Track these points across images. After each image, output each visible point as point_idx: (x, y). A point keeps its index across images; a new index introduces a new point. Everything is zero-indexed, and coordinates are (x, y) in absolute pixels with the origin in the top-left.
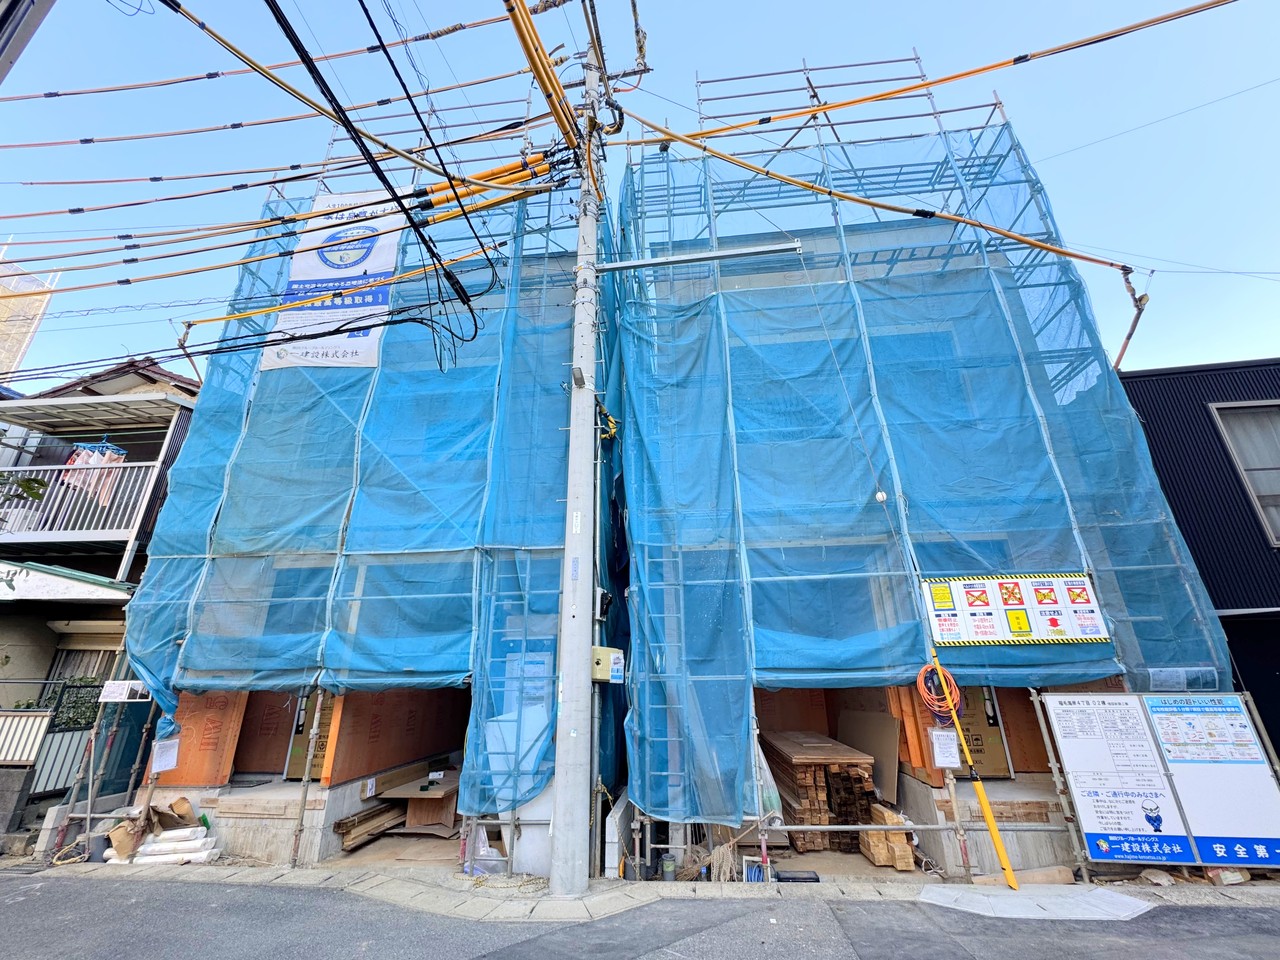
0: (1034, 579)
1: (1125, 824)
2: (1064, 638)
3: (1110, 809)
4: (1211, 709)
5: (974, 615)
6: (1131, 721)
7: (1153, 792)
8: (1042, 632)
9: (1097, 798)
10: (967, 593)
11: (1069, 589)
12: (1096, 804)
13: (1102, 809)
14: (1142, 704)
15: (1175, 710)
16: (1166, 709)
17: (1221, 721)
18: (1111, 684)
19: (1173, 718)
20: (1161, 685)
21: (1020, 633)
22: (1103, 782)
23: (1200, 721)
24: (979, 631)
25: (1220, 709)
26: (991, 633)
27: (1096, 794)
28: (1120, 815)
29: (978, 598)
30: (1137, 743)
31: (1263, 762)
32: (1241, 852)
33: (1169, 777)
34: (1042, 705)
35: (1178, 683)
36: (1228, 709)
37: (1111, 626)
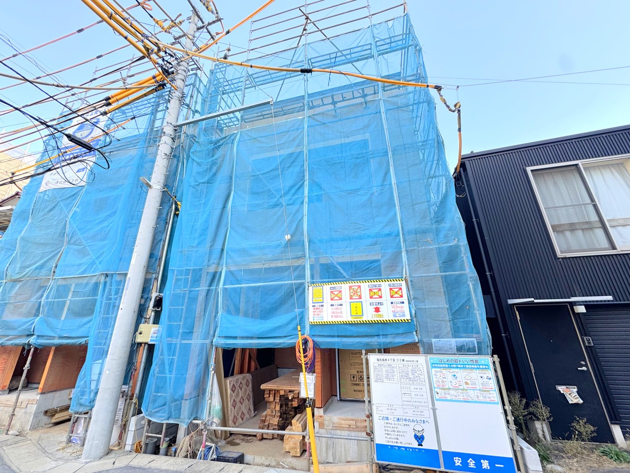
0: (370, 283)
1: (401, 439)
2: (381, 319)
3: (394, 429)
4: (470, 366)
5: (332, 305)
6: (418, 372)
7: (422, 419)
8: (369, 315)
9: (388, 421)
10: (331, 292)
11: (391, 289)
12: (386, 425)
13: (388, 429)
14: (427, 362)
15: (447, 366)
16: (441, 365)
17: (475, 374)
18: (411, 348)
19: (444, 371)
20: (440, 350)
21: (356, 316)
22: (393, 411)
23: (461, 374)
24: (333, 315)
25: (476, 367)
26: (340, 317)
27: (387, 418)
28: (398, 434)
29: (336, 295)
30: (418, 387)
31: (497, 403)
32: (472, 464)
33: (434, 410)
34: (367, 360)
35: (451, 349)
36: (481, 367)
37: (413, 312)
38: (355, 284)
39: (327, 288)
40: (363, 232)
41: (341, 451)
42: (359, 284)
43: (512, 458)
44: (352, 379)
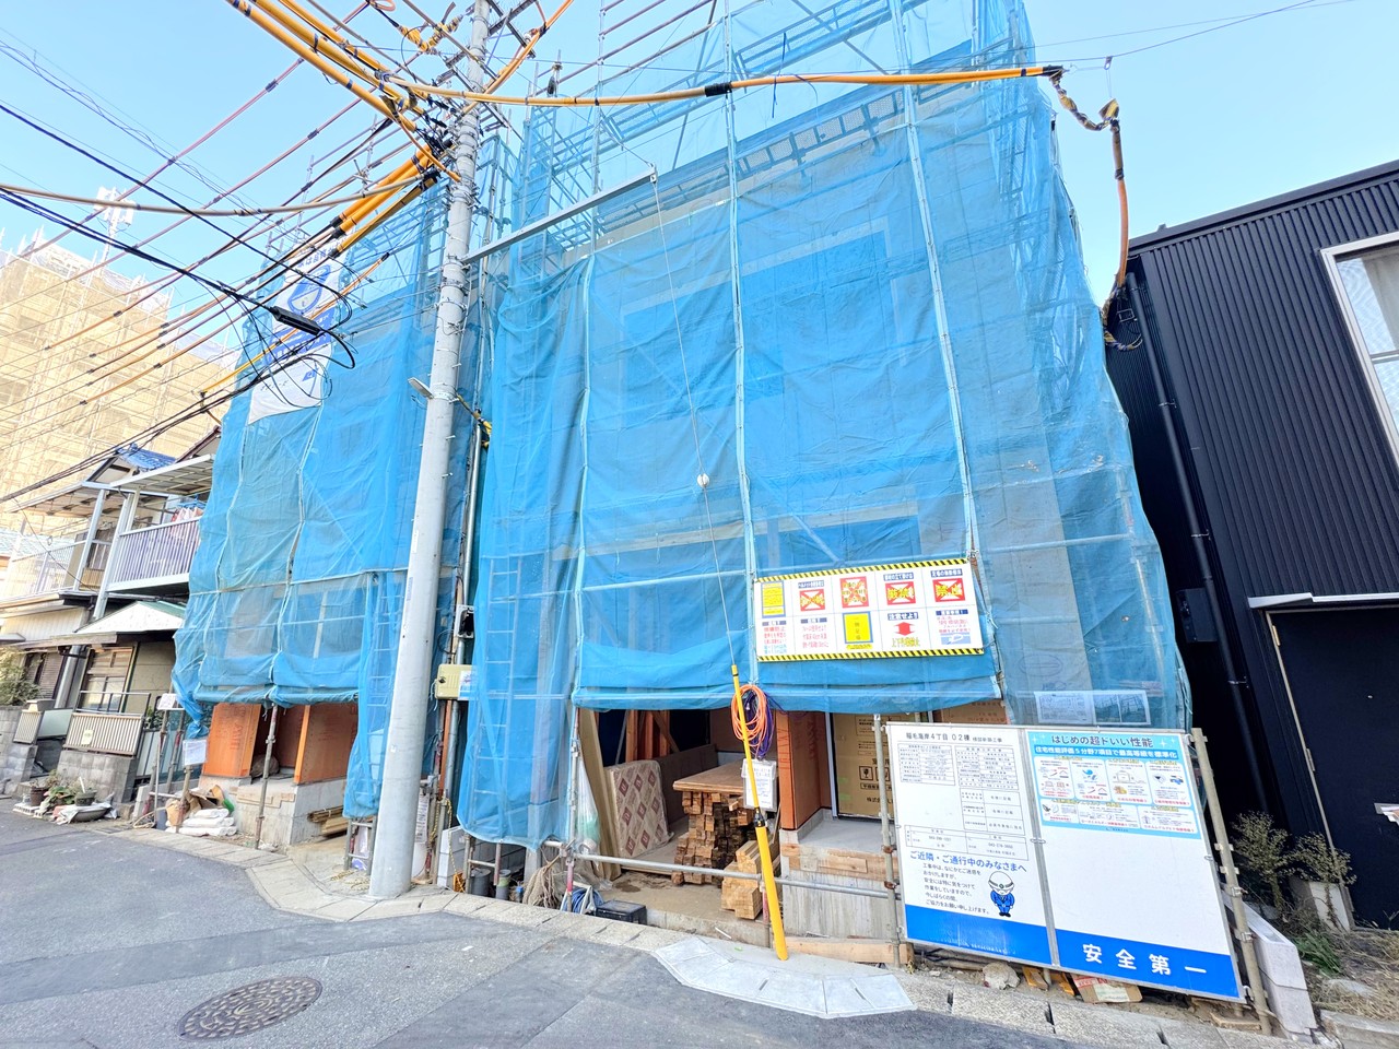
0: (888, 571)
1: (960, 899)
2: (915, 649)
3: (945, 879)
4: (1129, 753)
5: (804, 621)
6: (1000, 764)
7: (1010, 862)
8: (886, 641)
9: (931, 862)
10: (802, 593)
11: (936, 583)
12: (928, 870)
13: (933, 877)
14: (1022, 742)
15: (1071, 751)
16: (1058, 750)
17: (1142, 772)
18: (986, 711)
19: (1065, 763)
20: (1055, 715)
21: (858, 643)
22: (943, 842)
23: (1106, 770)
24: (807, 641)
25: (1144, 754)
26: (821, 645)
27: (930, 857)
28: (955, 888)
29: (812, 600)
30: (1001, 795)
31: (1196, 836)
32: (1126, 960)
33: (1038, 845)
34: (884, 735)
35: (1082, 713)
36: (1158, 754)
37: (990, 632)
38: (853, 575)
39: (792, 584)
40: (872, 457)
41: (837, 915)
42: (863, 574)
43: (1229, 957)
44: (863, 776)
